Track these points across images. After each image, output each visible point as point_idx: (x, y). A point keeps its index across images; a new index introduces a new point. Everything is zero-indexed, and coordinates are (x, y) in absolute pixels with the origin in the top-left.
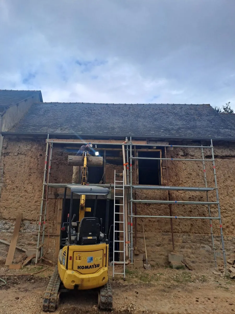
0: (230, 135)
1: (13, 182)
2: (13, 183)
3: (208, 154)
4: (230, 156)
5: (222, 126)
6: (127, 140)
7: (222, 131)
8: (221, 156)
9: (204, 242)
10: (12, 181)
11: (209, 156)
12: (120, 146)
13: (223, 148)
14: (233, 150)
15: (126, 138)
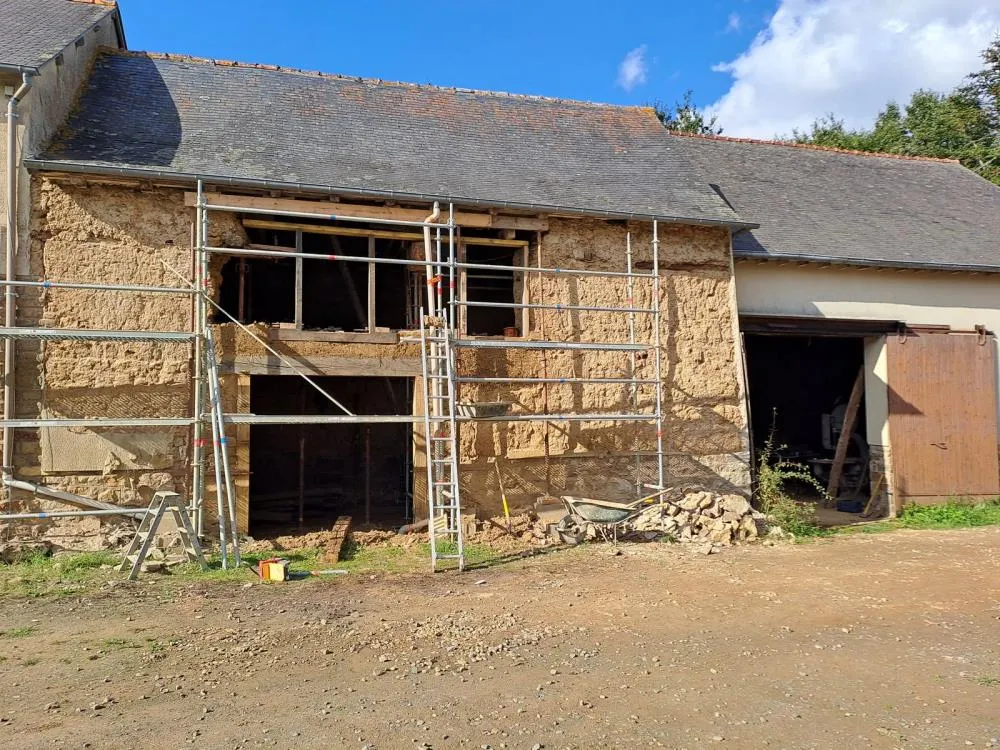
0: (698, 209)
1: (82, 324)
2: (84, 326)
3: (643, 257)
4: (693, 265)
5: (679, 181)
6: (436, 211)
7: (679, 194)
8: (673, 262)
9: (617, 472)
10: (79, 323)
11: (644, 262)
12: (419, 230)
13: (677, 243)
14: (701, 248)
15: (436, 204)
